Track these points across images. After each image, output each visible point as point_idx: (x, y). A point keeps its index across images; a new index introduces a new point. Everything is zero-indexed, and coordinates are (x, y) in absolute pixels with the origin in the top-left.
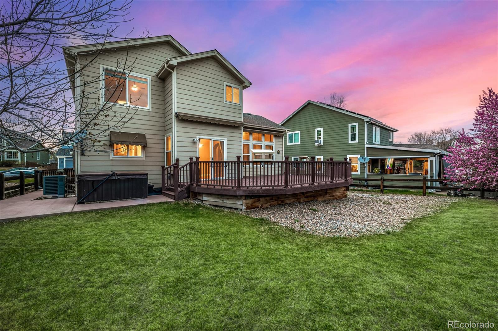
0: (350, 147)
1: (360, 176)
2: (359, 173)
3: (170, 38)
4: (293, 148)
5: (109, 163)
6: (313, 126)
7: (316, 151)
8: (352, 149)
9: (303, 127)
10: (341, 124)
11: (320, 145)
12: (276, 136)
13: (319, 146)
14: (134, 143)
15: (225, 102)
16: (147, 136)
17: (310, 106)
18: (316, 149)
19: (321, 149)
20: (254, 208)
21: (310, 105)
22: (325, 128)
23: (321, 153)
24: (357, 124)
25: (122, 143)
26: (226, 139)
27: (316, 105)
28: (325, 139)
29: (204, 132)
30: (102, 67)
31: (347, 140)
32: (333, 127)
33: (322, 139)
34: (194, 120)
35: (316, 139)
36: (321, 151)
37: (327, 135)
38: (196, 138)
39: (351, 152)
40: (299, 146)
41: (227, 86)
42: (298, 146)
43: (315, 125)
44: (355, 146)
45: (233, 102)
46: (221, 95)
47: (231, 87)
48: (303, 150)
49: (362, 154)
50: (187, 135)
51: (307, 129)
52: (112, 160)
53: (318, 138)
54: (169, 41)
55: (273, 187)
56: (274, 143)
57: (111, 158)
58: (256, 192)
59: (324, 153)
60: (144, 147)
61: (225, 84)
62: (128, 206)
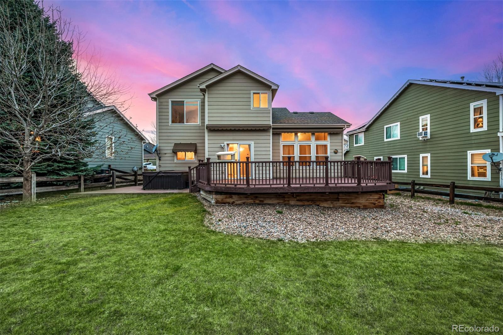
0: (473, 138)
1: (492, 184)
2: (488, 178)
3: (212, 66)
4: (392, 145)
5: (174, 165)
6: (416, 113)
7: (421, 147)
8: (476, 141)
9: (402, 117)
10: (458, 104)
11: (426, 139)
12: (330, 134)
13: (424, 140)
14: (188, 151)
15: (252, 109)
16: (198, 145)
17: (412, 88)
18: (421, 144)
19: (428, 143)
20: (225, 203)
21: (412, 86)
22: (432, 115)
23: (428, 149)
24: (484, 103)
25: (181, 151)
26: (253, 142)
27: (419, 84)
28: (433, 130)
29: (231, 138)
30: (170, 101)
31: (467, 127)
32: (444, 112)
33: (429, 131)
34: (220, 129)
35: (421, 130)
36: (428, 146)
37: (437, 123)
38: (224, 143)
39: (474, 145)
40: (399, 141)
41: (254, 93)
42: (397, 142)
43: (419, 112)
44: (482, 137)
45: (261, 107)
46: (248, 103)
47: (259, 93)
48: (404, 146)
49: (494, 147)
50: (216, 142)
51: (409, 118)
52: (176, 163)
53: (423, 129)
54: (212, 68)
55: (236, 185)
56: (329, 142)
57: (175, 162)
58: (219, 189)
59: (431, 149)
60: (196, 153)
61: (252, 92)
62: (157, 193)
